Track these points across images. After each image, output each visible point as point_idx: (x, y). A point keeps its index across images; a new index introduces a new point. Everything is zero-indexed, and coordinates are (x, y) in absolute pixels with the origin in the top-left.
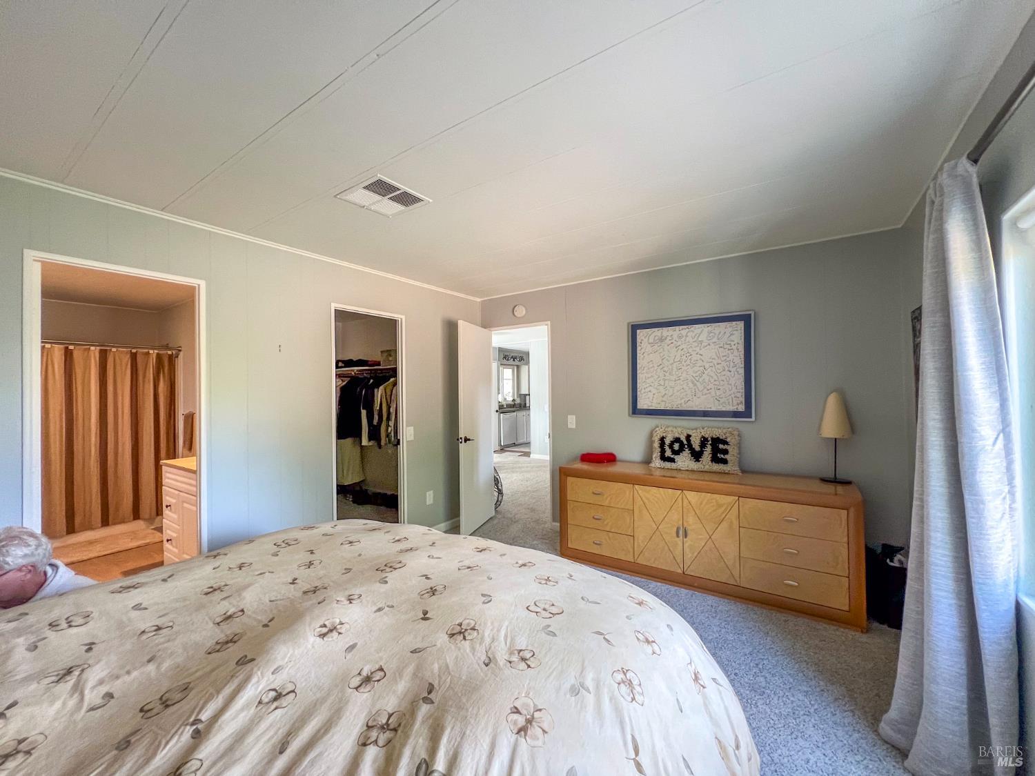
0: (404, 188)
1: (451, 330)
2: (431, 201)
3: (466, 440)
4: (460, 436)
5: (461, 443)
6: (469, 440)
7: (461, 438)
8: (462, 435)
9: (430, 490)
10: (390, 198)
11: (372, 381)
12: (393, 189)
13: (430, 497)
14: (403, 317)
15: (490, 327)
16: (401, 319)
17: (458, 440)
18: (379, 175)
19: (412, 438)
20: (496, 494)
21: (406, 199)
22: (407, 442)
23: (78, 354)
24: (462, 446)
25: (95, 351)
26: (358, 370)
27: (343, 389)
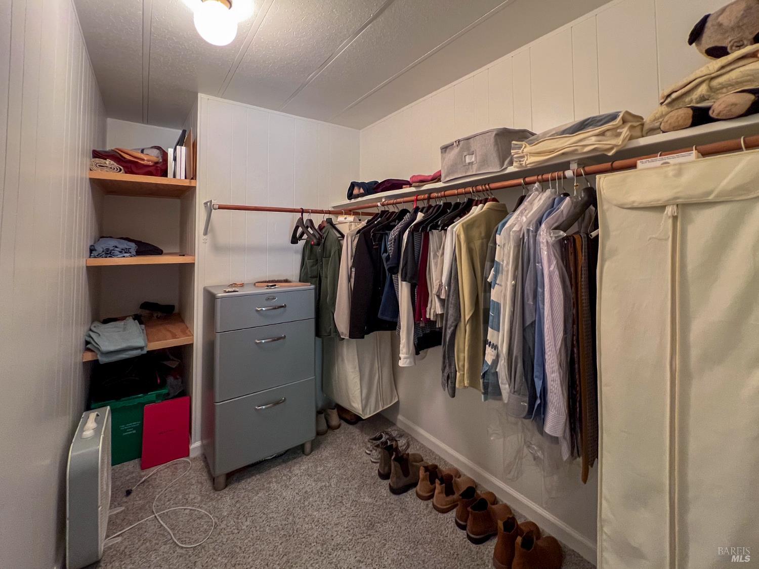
26: (387, 197)
27: (363, 233)
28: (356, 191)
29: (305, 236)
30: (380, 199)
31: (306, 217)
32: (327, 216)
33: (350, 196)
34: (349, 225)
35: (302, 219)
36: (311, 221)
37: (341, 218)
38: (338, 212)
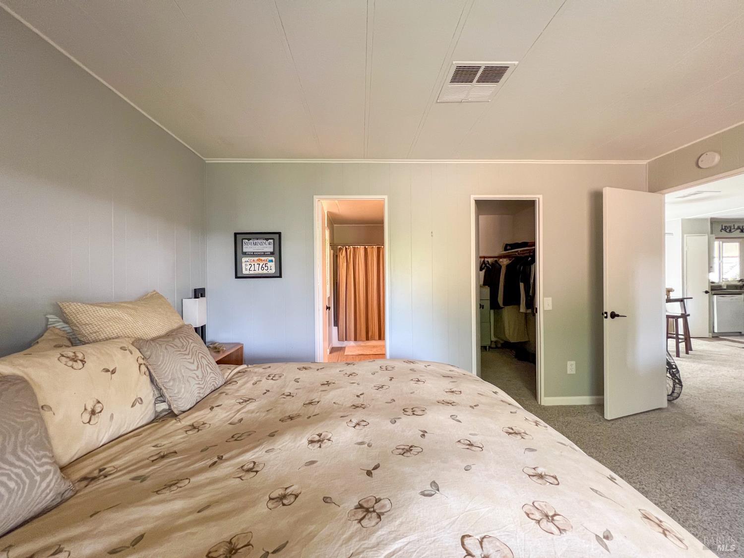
0: (483, 63)
1: (597, 200)
2: (516, 63)
3: (613, 315)
4: (605, 311)
5: (606, 317)
6: (618, 316)
7: (606, 313)
8: (608, 308)
9: (571, 360)
10: (478, 81)
11: (530, 259)
12: (475, 69)
13: (571, 367)
14: (541, 197)
15: (660, 190)
16: (539, 198)
17: (603, 314)
18: (454, 62)
19: (550, 308)
20: (671, 383)
21: (493, 74)
22: (544, 311)
23: (369, 250)
24: (608, 322)
25: (375, 247)
26: (521, 251)
27: (508, 266)
28: (508, 248)
29: (485, 268)
30: (517, 251)
31: (486, 260)
32: (495, 259)
33: (506, 249)
34: (504, 262)
35: (484, 261)
36: (488, 261)
37: (501, 260)
38: (500, 257)
